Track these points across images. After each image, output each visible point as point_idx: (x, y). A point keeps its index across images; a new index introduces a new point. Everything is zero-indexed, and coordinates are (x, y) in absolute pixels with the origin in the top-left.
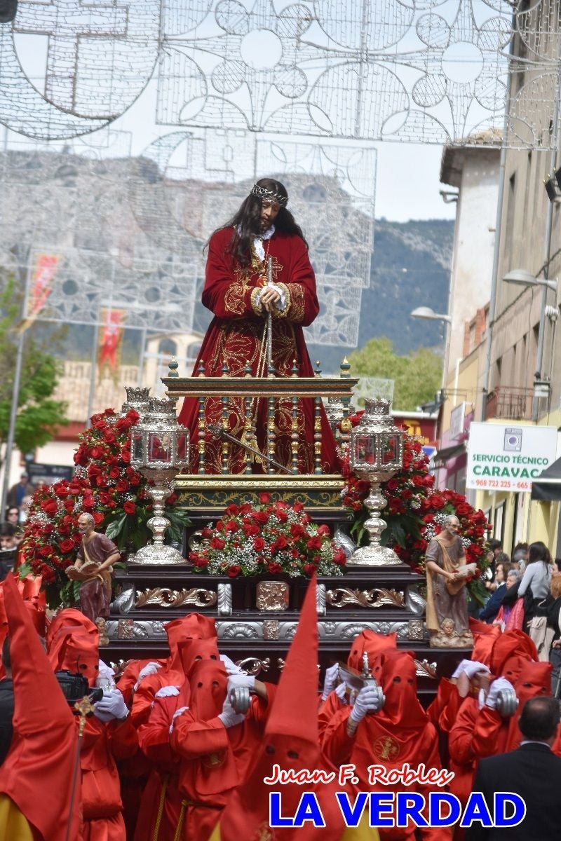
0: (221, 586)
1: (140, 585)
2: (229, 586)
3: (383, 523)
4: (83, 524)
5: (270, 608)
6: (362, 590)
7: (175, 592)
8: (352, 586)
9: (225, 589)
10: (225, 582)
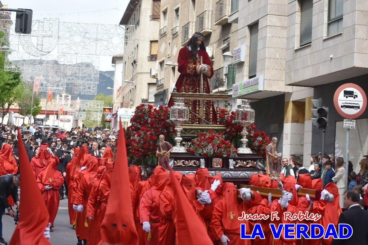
0: (201, 160)
1: (176, 159)
2: (204, 159)
3: (247, 140)
4: (161, 138)
5: (216, 167)
6: (243, 161)
7: (187, 162)
8: (241, 160)
9: (202, 161)
10: (202, 158)
